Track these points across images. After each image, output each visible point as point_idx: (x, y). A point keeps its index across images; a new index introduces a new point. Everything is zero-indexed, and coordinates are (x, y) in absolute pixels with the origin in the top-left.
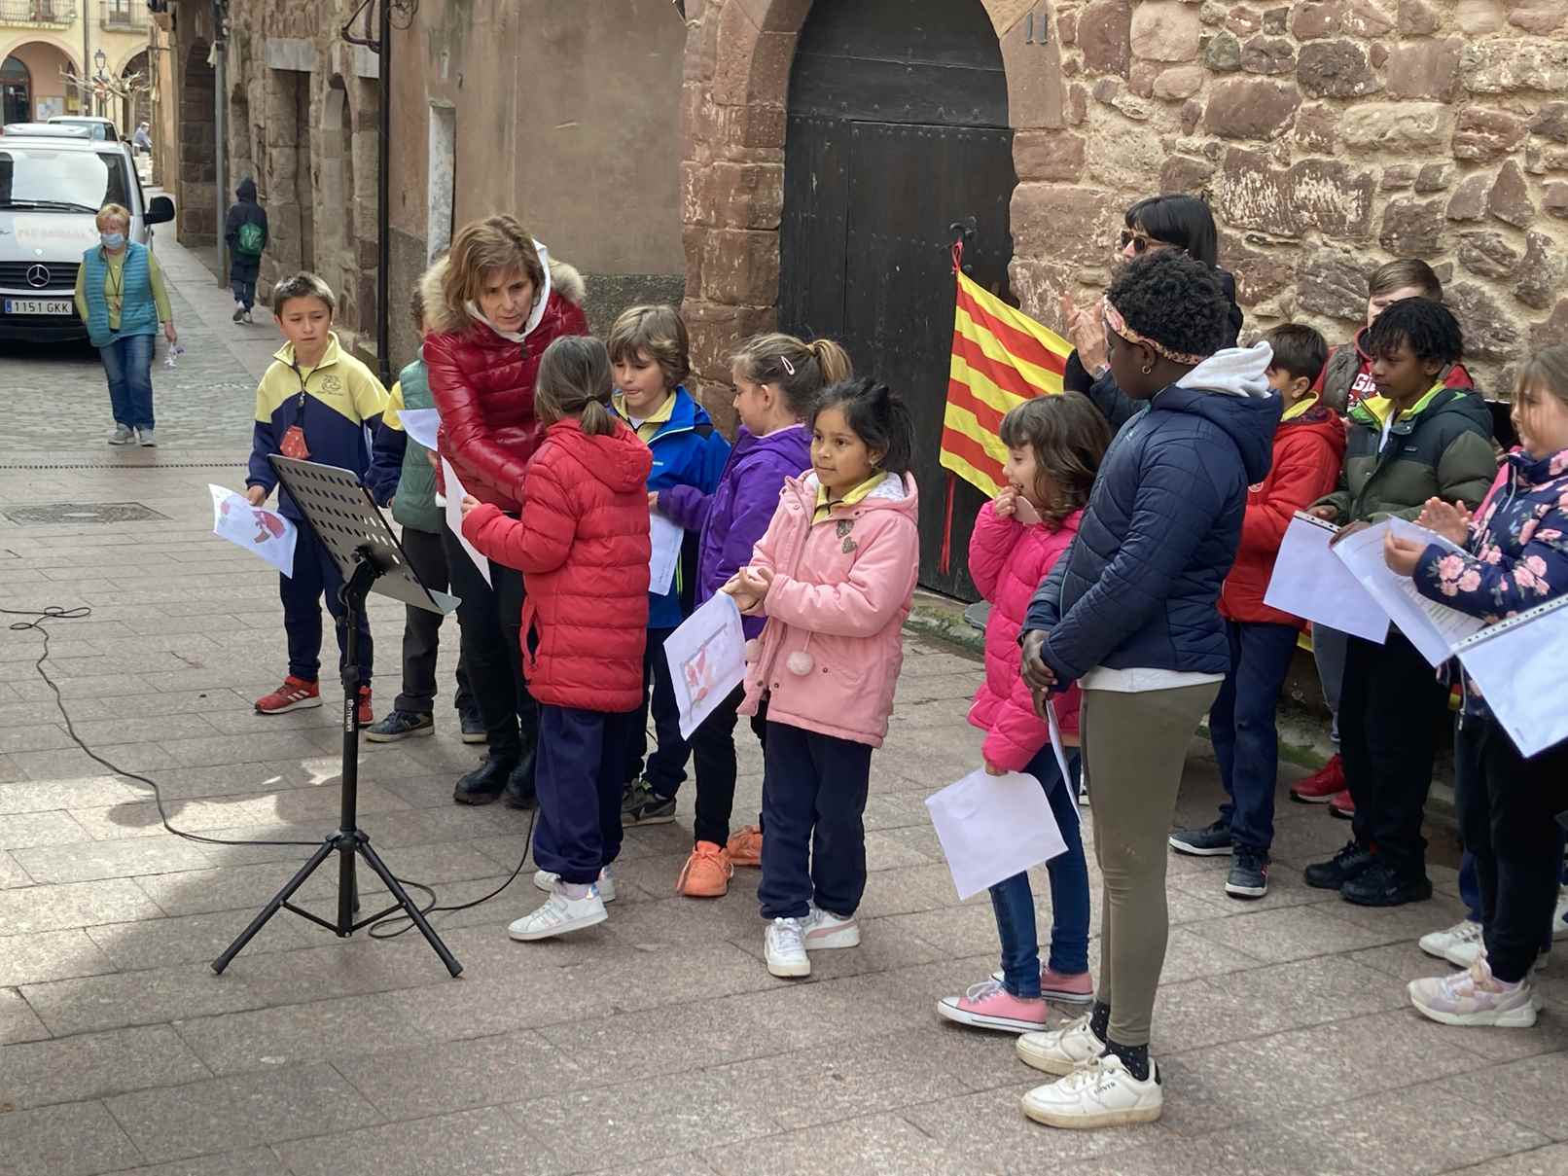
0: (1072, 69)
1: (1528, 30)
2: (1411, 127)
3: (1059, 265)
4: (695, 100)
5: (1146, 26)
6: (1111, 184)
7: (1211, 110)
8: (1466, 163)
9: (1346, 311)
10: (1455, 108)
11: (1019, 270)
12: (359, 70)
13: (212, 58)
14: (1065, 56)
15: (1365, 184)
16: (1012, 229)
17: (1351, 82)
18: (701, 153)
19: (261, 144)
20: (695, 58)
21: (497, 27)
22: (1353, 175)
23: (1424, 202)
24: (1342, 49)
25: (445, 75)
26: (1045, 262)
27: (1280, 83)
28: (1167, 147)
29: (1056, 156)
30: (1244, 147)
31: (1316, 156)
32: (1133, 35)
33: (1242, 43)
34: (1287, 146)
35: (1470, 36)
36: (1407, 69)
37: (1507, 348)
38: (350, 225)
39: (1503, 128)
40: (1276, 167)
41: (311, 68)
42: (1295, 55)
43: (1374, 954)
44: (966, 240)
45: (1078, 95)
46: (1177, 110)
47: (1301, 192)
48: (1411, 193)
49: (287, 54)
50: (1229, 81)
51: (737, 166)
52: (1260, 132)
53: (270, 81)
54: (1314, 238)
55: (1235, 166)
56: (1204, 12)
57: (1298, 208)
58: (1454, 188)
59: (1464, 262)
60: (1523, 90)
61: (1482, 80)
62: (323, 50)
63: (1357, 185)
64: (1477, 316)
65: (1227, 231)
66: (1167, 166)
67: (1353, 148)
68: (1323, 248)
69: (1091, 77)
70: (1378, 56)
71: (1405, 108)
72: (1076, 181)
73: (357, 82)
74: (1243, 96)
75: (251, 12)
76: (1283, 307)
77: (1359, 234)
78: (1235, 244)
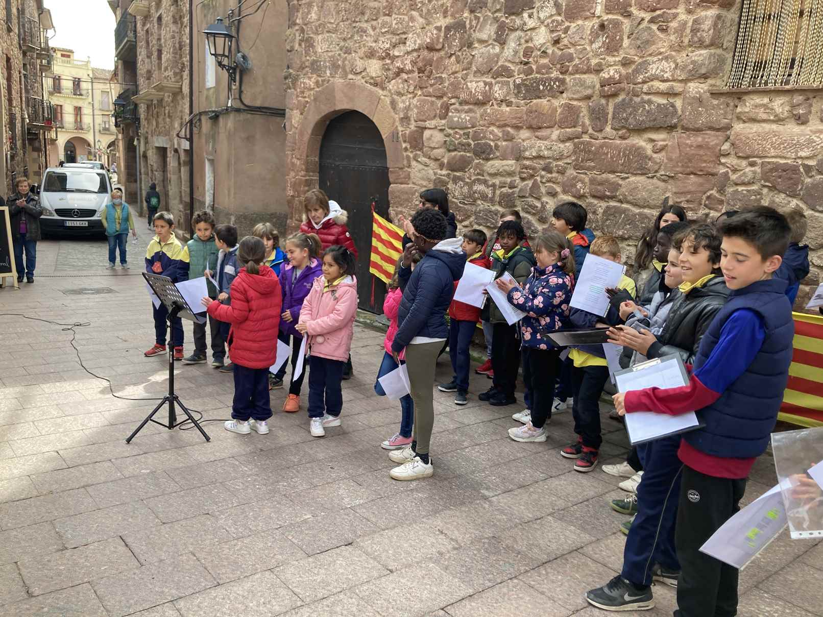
0: (406, 149)
1: (540, 139)
2: (506, 168)
3: (404, 210)
4: (290, 158)
5: (428, 136)
6: (419, 185)
7: (448, 163)
8: (523, 179)
9: (489, 224)
10: (519, 163)
11: (391, 211)
12: (183, 147)
13: (135, 143)
14: (404, 145)
15: (494, 185)
16: (390, 198)
17: (489, 154)
18: (292, 174)
19: (152, 171)
20: (289, 144)
21: (227, 134)
22: (490, 183)
23: (511, 191)
24: (486, 144)
25: (211, 149)
26: (399, 209)
27: (468, 154)
28: (435, 174)
29: (402, 176)
30: (458, 174)
31: (479, 177)
32: (424, 138)
33: (456, 142)
34: (470, 174)
35: (523, 140)
36: (505, 151)
37: (536, 235)
38: (181, 197)
39: (534, 169)
40: (467, 180)
41: (168, 146)
42: (472, 146)
43: (498, 420)
44: (376, 202)
45: (408, 157)
46: (438, 162)
47: (475, 188)
48: (507, 188)
49: (160, 142)
50: (453, 154)
51: (304, 178)
52: (462, 169)
53: (154, 150)
54: (479, 202)
55: (456, 180)
56: (445, 132)
57: (474, 193)
58: (520, 187)
59: (523, 209)
60: (539, 157)
61: (527, 154)
62: (171, 140)
63: (491, 186)
64: (527, 225)
65: (453, 200)
66: (435, 180)
67: (490, 175)
68: (482, 205)
69: (412, 152)
70: (497, 146)
71: (505, 162)
72: (408, 184)
73: (182, 151)
74: (457, 157)
75: (148, 128)
76: (470, 223)
77: (492, 201)
78: (456, 204)
